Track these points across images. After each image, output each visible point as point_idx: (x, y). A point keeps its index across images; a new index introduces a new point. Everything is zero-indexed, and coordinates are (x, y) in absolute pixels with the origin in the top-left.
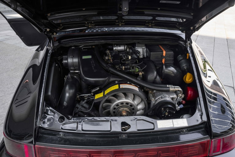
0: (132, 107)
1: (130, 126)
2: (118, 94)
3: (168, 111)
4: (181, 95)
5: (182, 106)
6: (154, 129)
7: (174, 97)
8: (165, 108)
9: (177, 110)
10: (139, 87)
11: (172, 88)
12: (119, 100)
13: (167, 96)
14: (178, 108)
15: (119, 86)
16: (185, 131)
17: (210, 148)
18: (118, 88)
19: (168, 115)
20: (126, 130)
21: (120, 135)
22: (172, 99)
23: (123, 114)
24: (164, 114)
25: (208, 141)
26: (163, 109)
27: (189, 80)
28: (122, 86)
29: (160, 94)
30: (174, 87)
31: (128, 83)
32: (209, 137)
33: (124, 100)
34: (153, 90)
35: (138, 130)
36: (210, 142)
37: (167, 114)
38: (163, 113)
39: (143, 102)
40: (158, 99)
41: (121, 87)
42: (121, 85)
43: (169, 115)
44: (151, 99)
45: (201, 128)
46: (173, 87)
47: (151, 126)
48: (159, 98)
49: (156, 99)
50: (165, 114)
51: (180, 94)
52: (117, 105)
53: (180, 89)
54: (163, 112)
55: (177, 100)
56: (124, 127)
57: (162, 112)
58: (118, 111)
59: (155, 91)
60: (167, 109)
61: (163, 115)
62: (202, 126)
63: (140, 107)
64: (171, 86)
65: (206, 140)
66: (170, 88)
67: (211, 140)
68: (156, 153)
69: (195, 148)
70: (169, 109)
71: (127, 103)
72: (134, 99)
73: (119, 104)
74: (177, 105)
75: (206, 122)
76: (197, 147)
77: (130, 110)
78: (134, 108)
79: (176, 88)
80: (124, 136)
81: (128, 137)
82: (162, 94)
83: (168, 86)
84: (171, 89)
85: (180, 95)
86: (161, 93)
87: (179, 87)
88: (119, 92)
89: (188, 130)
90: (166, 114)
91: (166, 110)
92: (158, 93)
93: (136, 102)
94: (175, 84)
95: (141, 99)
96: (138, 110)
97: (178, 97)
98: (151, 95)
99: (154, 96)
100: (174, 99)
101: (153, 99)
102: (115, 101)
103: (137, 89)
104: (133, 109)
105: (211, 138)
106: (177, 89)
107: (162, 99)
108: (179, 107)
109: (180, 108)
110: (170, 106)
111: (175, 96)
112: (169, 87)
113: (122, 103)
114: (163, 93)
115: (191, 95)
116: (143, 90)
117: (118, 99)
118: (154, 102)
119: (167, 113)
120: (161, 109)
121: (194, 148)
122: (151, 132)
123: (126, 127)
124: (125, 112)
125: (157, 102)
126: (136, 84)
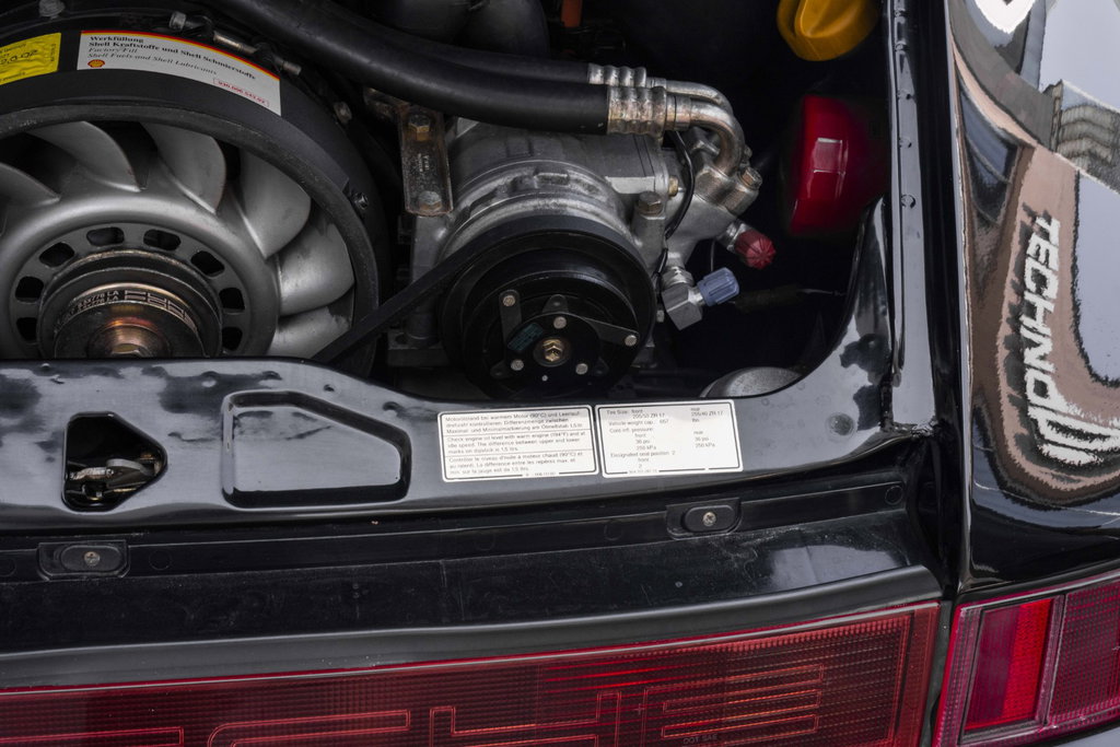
0: (220, 281)
1: (159, 454)
2: (54, 135)
3: (560, 323)
4: (720, 175)
5: (724, 283)
6: (401, 488)
7: (655, 194)
8: (534, 298)
9: (681, 323)
10: (297, 70)
11: (632, 99)
12: (67, 196)
13: (575, 175)
14: (689, 299)
15: (69, 53)
16: (709, 518)
17: (936, 685)
18: (53, 67)
19: (566, 368)
20: (112, 501)
21: (50, 552)
22: (633, 208)
23: (121, 338)
24: (526, 356)
25: (924, 614)
26: (509, 300)
27: (824, 24)
28: (103, 51)
29: (510, 157)
30: (656, 93)
31: (179, 20)
32: (935, 583)
33: (126, 201)
34: (447, 112)
35: (238, 497)
36: (937, 627)
37: (554, 351)
38: (520, 344)
39: (333, 231)
40: (474, 205)
41: (82, 65)
42: (86, 39)
43: (582, 369)
44: (415, 201)
45: (873, 499)
46: (639, 92)
47: (376, 464)
48: (492, 195)
49: (467, 203)
50: (532, 355)
51: (716, 160)
52: (56, 250)
53: (718, 115)
54: (516, 333)
55: (685, 224)
56: (97, 472)
57: (506, 332)
58: (63, 311)
59: (465, 126)
60: (556, 302)
61: (517, 365)
62: (888, 476)
63: (299, 281)
64: (628, 80)
65: (900, 608)
66: (614, 97)
67: (947, 605)
68: (400, 720)
69: (791, 679)
70: (573, 306)
71: (164, 237)
72: (233, 198)
73: (78, 242)
74: (681, 278)
75: (923, 437)
76: (815, 675)
77: (194, 305)
78: (237, 283)
79: (676, 97)
80: (92, 558)
81: (138, 562)
82: (531, 153)
83: (596, 78)
84: (623, 111)
85: (709, 177)
86: (518, 142)
87: (711, 93)
88: (56, 112)
89: (738, 507)
90: (543, 353)
91: (546, 312)
92: (496, 149)
93: (256, 233)
94: (671, 64)
95: (307, 200)
96: (286, 308)
97: (696, 198)
98: (416, 164)
99: (452, 175)
100: (648, 209)
101: (435, 197)
102: (29, 210)
103: (263, 90)
104: (232, 298)
105: (950, 594)
106: (683, 113)
107: (518, 208)
108: (695, 298)
109: (705, 308)
110: (589, 276)
111: (661, 181)
112: (603, 90)
113: (109, 232)
114: (539, 143)
115: (827, 180)
116: (344, 112)
117: (56, 189)
118: (441, 233)
119: (554, 343)
120: (499, 302)
121: (779, 681)
122: (368, 519)
123: (118, 462)
124: (143, 324)
125: (468, 234)
126: (263, 46)
